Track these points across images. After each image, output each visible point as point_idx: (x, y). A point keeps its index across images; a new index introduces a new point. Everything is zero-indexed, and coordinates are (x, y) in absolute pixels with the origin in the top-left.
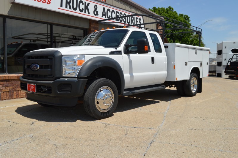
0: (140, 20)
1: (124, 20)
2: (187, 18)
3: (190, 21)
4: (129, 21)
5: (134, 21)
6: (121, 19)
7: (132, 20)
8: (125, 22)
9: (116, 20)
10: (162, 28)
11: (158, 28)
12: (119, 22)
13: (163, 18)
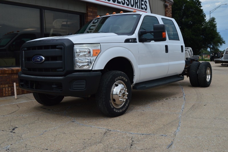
0: (146, 3)
1: (127, 3)
2: (198, 3)
3: (201, 7)
4: (132, 4)
5: (138, 4)
6: (123, 2)
7: (136, 3)
8: (128, 5)
9: (117, 3)
10: (171, 12)
11: (167, 12)
12: (121, 5)
13: (172, 1)
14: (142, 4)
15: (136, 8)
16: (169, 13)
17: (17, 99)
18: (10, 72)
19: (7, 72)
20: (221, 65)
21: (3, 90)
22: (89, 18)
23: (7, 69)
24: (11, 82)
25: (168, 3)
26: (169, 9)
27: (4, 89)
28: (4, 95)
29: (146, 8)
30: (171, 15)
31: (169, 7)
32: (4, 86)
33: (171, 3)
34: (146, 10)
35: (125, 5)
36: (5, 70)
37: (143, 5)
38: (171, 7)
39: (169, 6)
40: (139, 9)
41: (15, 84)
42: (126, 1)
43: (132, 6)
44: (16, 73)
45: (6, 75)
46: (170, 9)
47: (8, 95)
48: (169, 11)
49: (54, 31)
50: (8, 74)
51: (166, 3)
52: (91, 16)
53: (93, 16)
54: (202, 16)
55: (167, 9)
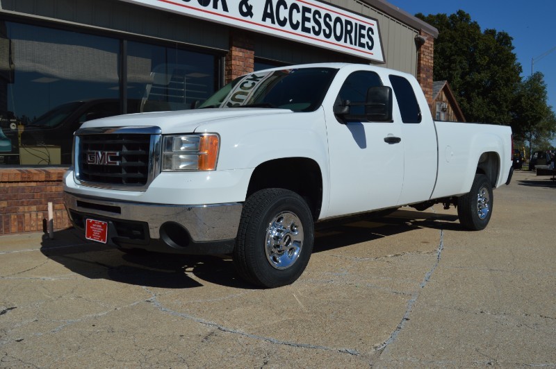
0: (370, 33)
1: (324, 31)
2: (505, 40)
4: (338, 34)
5: (353, 34)
6: (317, 29)
7: (349, 32)
8: (328, 36)
9: (302, 30)
10: (432, 55)
11: (422, 56)
12: (312, 35)
13: (436, 30)
14: (362, 36)
15: (348, 44)
16: (428, 57)
17: (53, 239)
18: (43, 177)
19: (36, 178)
20: (551, 179)
21: (26, 218)
22: (233, 62)
23: (37, 172)
24: (42, 200)
25: (426, 34)
26: (427, 48)
27: (27, 215)
28: (27, 228)
29: (370, 44)
30: (432, 62)
31: (427, 45)
32: (26, 208)
33: (433, 35)
34: (371, 48)
35: (322, 36)
36: (29, 172)
37: (364, 37)
38: (433, 43)
39: (427, 41)
40: (353, 46)
41: (50, 205)
42: (323, 27)
43: (338, 39)
45: (33, 184)
46: (430, 49)
47: (35, 229)
48: (426, 53)
49: (152, 90)
50: (38, 183)
51: (420, 34)
52: (240, 59)
53: (244, 59)
54: (513, 69)
55: (422, 49)
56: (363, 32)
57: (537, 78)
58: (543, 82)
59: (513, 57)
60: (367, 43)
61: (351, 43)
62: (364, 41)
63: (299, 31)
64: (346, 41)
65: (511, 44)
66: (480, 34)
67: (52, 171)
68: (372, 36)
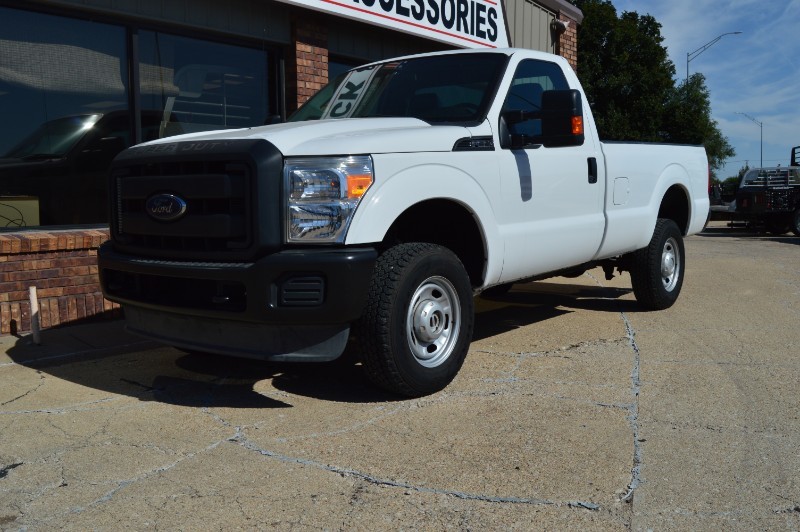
0: (492, 15)
1: (429, 12)
2: (650, 27)
4: (448, 18)
5: (468, 18)
6: (418, 10)
7: (463, 15)
8: (433, 21)
9: (398, 12)
10: (575, 49)
12: (411, 19)
13: (579, 12)
14: (481, 20)
15: (462, 33)
16: (569, 52)
17: (39, 345)
18: (17, 248)
19: (6, 249)
22: (299, 61)
23: (5, 239)
24: (19, 283)
25: (566, 18)
26: (566, 37)
29: (492, 33)
30: (575, 58)
31: (569, 34)
33: (575, 19)
34: (493, 38)
35: (425, 21)
37: (484, 23)
38: (575, 31)
39: (568, 29)
40: (469, 36)
41: (33, 290)
42: (427, 7)
43: (448, 24)
44: (40, 252)
45: (2, 259)
46: (572, 39)
48: (567, 47)
49: (176, 107)
50: (10, 257)
51: (558, 17)
52: (307, 56)
53: (314, 57)
54: (663, 70)
55: (561, 40)
56: (484, 15)
57: (696, 81)
58: (704, 88)
59: (663, 52)
60: (489, 30)
61: (466, 31)
62: (484, 27)
63: (393, 12)
64: (459, 29)
65: (659, 33)
66: (616, 19)
67: (31, 237)
68: (495, 20)
